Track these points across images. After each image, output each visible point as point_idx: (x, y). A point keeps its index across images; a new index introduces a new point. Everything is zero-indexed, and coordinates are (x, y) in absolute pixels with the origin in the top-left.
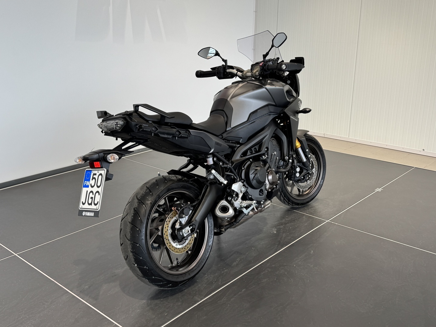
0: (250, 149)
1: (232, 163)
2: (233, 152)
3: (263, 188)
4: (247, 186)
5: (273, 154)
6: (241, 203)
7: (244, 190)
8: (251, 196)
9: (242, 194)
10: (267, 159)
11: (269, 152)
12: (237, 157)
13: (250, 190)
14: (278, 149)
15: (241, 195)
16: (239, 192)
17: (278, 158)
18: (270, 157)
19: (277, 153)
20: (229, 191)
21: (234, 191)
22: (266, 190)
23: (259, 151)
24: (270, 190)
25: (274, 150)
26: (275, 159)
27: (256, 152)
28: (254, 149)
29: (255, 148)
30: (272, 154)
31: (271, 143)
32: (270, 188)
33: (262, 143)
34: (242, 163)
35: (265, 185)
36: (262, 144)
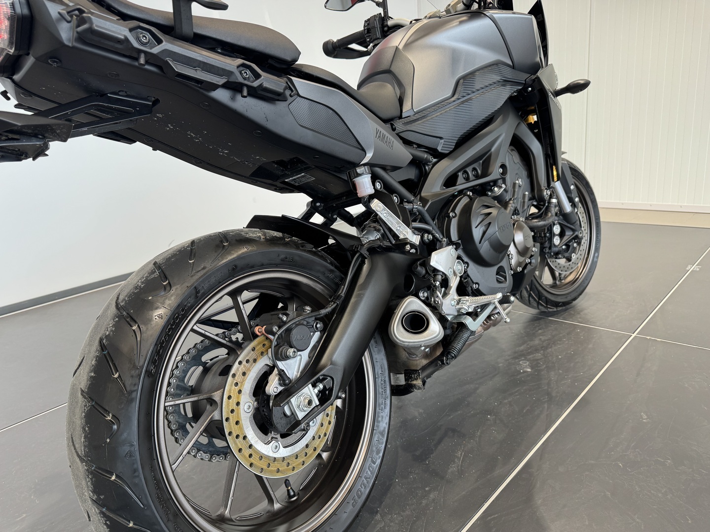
0: (463, 168)
1: (424, 201)
2: (423, 176)
3: (504, 263)
4: (466, 259)
5: (517, 182)
6: (458, 304)
7: (460, 268)
8: (477, 286)
9: (458, 279)
10: (505, 193)
11: (508, 178)
12: (434, 187)
13: (475, 271)
14: (524, 173)
15: (454, 283)
16: (449, 273)
17: (527, 193)
18: (510, 189)
19: (523, 183)
20: (424, 272)
21: (435, 271)
22: (511, 269)
23: (485, 174)
24: (519, 269)
25: (517, 174)
26: (521, 196)
27: (477, 177)
28: (472, 171)
29: (474, 169)
30: (514, 184)
31: (509, 157)
32: (519, 264)
33: (490, 156)
34: (447, 203)
35: (509, 255)
36: (489, 158)
